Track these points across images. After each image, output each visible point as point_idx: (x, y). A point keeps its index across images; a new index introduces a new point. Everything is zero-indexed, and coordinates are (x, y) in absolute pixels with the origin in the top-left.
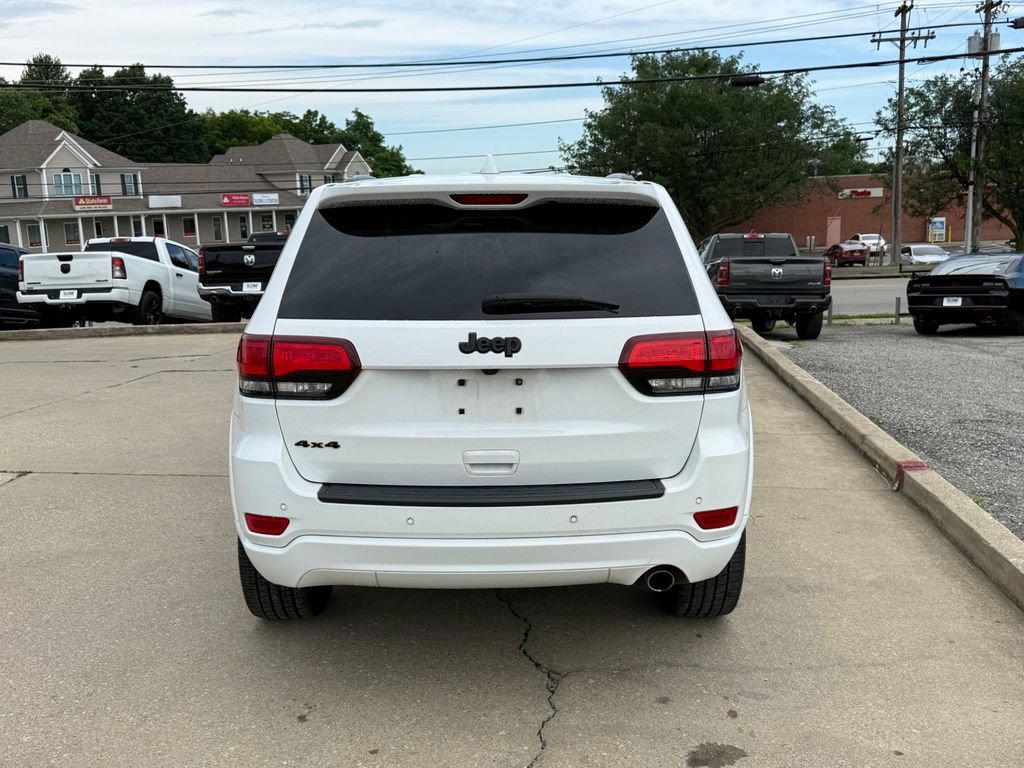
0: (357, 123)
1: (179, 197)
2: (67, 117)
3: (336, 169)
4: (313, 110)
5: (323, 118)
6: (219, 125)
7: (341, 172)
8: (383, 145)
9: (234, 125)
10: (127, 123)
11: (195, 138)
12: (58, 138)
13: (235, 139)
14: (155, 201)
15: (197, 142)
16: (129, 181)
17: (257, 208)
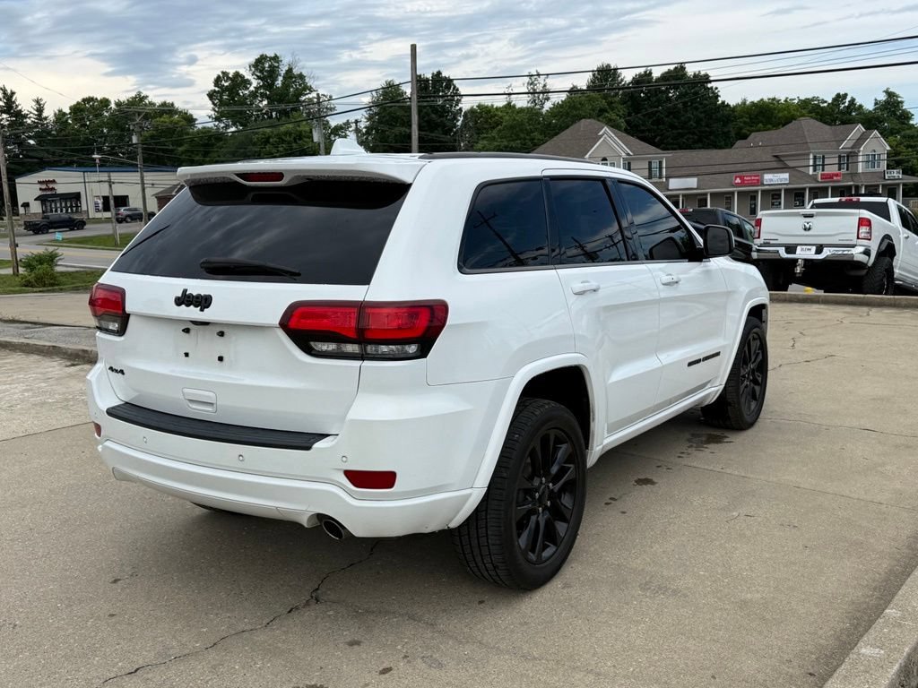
0: (887, 102)
1: (695, 180)
2: (618, 115)
3: (852, 148)
4: (842, 93)
5: (853, 100)
6: (748, 113)
7: (856, 151)
8: (911, 122)
9: (761, 112)
10: (667, 116)
11: (724, 125)
12: (601, 133)
13: (760, 125)
14: (675, 184)
15: (726, 130)
16: (655, 165)
17: (767, 187)
